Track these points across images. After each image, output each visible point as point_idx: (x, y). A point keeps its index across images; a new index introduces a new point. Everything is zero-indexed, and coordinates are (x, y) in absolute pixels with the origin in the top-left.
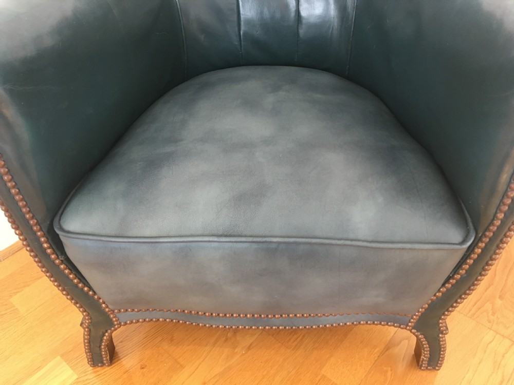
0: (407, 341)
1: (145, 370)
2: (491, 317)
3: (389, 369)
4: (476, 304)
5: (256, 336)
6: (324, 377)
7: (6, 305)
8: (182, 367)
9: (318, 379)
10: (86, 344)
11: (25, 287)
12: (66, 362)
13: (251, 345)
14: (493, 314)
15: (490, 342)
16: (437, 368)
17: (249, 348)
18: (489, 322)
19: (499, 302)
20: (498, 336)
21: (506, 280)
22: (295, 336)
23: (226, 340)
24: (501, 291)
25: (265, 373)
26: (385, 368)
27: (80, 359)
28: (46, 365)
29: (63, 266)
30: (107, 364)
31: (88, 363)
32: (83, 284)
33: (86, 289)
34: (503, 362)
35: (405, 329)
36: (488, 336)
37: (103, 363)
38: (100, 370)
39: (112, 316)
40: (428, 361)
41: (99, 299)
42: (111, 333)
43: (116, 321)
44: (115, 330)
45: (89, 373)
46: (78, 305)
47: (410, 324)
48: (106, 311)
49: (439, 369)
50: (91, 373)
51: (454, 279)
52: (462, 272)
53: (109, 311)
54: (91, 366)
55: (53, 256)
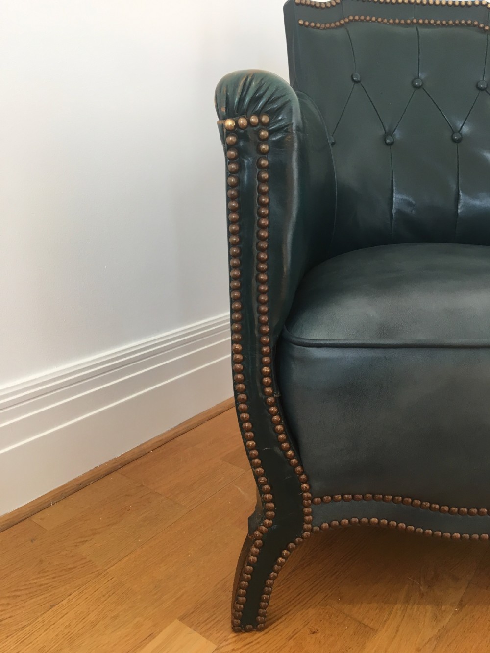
1: (318, 635)
5: (463, 590)
7: (72, 556)
8: (374, 630)
11: (94, 534)
12: (190, 627)
13: (461, 600)
17: (461, 604)
27: (212, 623)
28: (161, 631)
29: (273, 409)
30: (259, 626)
31: (233, 622)
32: (290, 444)
33: (290, 452)
37: (255, 623)
38: (248, 638)
39: (306, 510)
41: (302, 473)
42: (291, 550)
43: (308, 522)
44: (301, 543)
45: (232, 641)
46: (266, 485)
48: (303, 499)
50: (235, 642)
53: (308, 498)
54: (234, 631)
55: (268, 390)
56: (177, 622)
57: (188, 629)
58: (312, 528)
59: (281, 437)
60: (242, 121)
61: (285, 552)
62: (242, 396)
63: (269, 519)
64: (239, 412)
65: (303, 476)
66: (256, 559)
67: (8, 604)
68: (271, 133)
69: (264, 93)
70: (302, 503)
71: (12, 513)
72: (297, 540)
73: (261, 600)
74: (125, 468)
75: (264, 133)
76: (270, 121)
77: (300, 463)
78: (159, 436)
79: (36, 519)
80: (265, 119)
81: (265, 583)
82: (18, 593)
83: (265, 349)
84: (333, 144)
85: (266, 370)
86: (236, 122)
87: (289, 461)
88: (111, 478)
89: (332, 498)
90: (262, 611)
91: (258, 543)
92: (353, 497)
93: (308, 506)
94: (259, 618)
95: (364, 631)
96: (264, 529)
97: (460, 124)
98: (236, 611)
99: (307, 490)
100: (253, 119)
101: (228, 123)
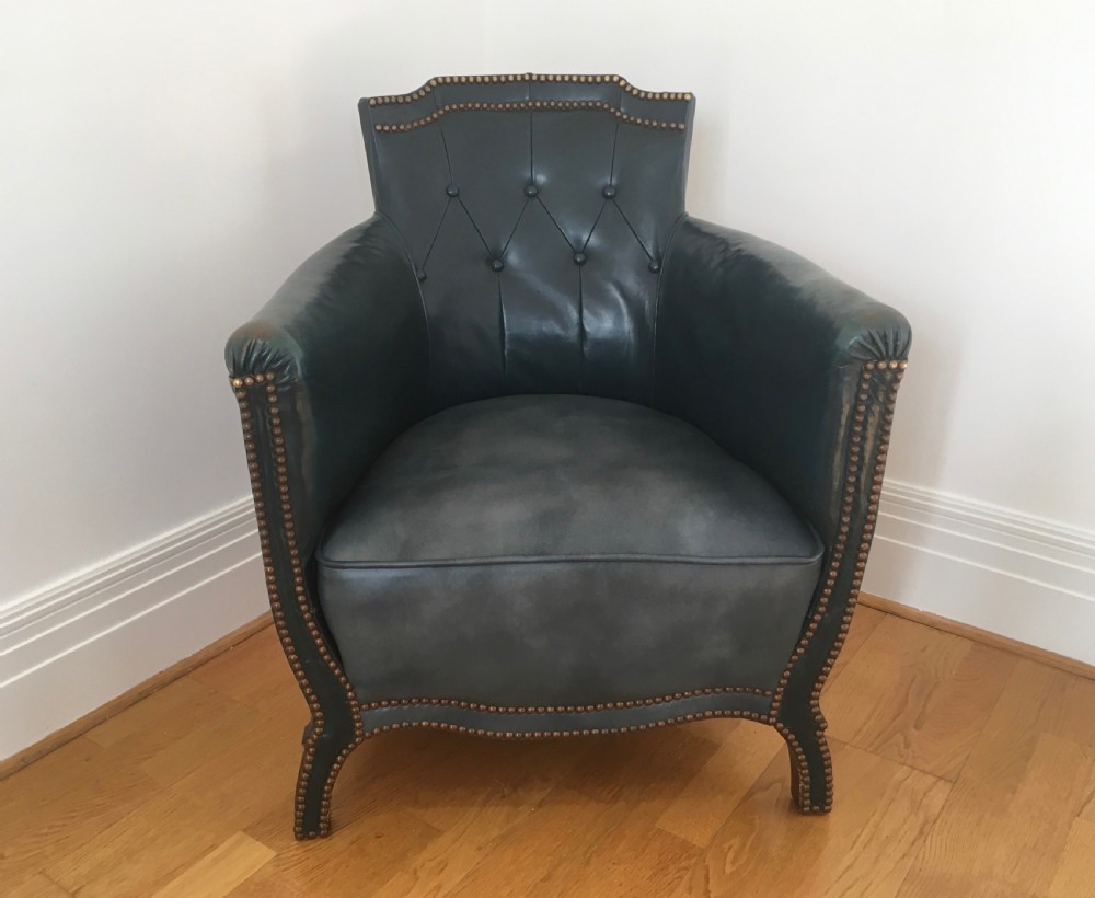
0: (779, 785)
1: (384, 839)
2: (905, 752)
3: (757, 817)
4: (879, 735)
5: (549, 790)
6: (662, 831)
8: (440, 832)
9: (651, 835)
10: (303, 783)
11: (157, 750)
12: (253, 837)
13: (543, 800)
14: (907, 746)
15: (905, 779)
16: (827, 808)
17: (541, 805)
18: (902, 756)
19: (913, 733)
20: (916, 772)
21: (925, 706)
22: (610, 787)
23: (503, 797)
24: (918, 719)
25: (570, 832)
26: (751, 817)
28: (223, 842)
29: (310, 624)
30: (322, 833)
31: (295, 830)
32: (331, 655)
33: (332, 664)
34: (925, 802)
35: (767, 723)
36: (901, 773)
37: (318, 830)
38: (311, 844)
39: (356, 717)
40: (810, 791)
41: (346, 683)
42: (345, 757)
43: (359, 729)
44: (354, 749)
45: (294, 848)
46: (313, 698)
47: (773, 712)
48: (351, 707)
49: (829, 811)
50: (297, 849)
51: (814, 621)
52: (821, 609)
53: (355, 706)
54: (297, 838)
55: (304, 607)
56: (239, 834)
57: (252, 839)
58: (363, 734)
59: (322, 649)
60: (248, 380)
61: (339, 758)
62: (279, 614)
63: (320, 728)
64: (278, 628)
65: (348, 686)
66: (310, 766)
67: (64, 825)
68: (278, 387)
69: (269, 352)
70: (351, 711)
71: (62, 731)
72: (350, 746)
73: (321, 806)
74: (198, 671)
75: (269, 388)
76: (275, 377)
77: (343, 673)
79: (89, 735)
80: (269, 376)
81: (322, 790)
82: (74, 814)
83: (296, 570)
84: (422, 280)
85: (299, 589)
86: (243, 381)
87: (332, 673)
89: (380, 704)
90: (322, 818)
91: (311, 750)
92: (400, 702)
93: (357, 713)
94: (321, 825)
95: (431, 834)
96: (315, 737)
97: (585, 238)
98: (297, 818)
99: (353, 699)
100: (259, 378)
101: (237, 382)
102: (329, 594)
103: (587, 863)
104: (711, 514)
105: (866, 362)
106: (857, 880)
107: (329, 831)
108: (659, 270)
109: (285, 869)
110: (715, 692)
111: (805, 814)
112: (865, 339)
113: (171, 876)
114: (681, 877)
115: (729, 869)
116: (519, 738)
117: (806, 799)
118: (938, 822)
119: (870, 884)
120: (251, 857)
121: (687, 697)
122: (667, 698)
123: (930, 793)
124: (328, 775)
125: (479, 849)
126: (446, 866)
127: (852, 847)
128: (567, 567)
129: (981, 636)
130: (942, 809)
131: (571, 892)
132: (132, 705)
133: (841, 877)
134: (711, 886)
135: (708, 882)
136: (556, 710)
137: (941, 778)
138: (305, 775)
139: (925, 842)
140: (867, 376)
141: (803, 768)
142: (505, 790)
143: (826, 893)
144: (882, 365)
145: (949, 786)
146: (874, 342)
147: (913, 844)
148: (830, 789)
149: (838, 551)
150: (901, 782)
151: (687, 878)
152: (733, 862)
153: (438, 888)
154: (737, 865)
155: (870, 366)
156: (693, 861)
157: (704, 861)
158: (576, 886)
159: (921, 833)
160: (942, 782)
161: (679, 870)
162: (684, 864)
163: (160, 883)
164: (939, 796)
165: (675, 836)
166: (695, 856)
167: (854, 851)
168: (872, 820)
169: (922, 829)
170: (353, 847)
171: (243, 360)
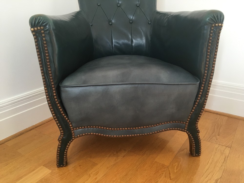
0: (186, 150)
1: (81, 167)
2: (217, 141)
4: (209, 138)
5: (126, 153)
6: (156, 162)
7: (15, 152)
8: (97, 164)
9: (154, 163)
11: (23, 146)
13: (124, 155)
14: (217, 140)
15: (218, 147)
16: (199, 155)
17: (124, 156)
18: (216, 142)
19: (218, 137)
20: (220, 145)
21: (219, 131)
22: (142, 152)
23: (114, 155)
24: (218, 134)
25: (132, 163)
26: (180, 158)
28: (37, 169)
29: (58, 105)
30: (64, 165)
31: (57, 165)
32: (65, 114)
33: (65, 116)
34: (224, 152)
35: (184, 131)
36: (217, 146)
37: (63, 165)
38: (61, 168)
39: (72, 132)
40: (196, 150)
41: (69, 122)
42: (70, 143)
43: (74, 135)
44: (72, 141)
45: (56, 170)
46: (60, 126)
47: (186, 128)
48: (71, 129)
49: (200, 155)
50: (57, 170)
51: (197, 102)
52: (199, 98)
53: (72, 129)
54: (58, 167)
55: (56, 100)
56: (42, 166)
57: (45, 168)
58: (75, 137)
59: (62, 112)
60: (36, 29)
61: (68, 144)
62: (49, 102)
63: (62, 135)
64: (49, 106)
65: (70, 123)
66: (60, 146)
68: (45, 31)
69: (41, 21)
70: (71, 130)
72: (71, 140)
73: (64, 158)
74: (36, 128)
75: (42, 31)
76: (44, 28)
77: (68, 119)
78: (49, 118)
79: (6, 143)
80: (42, 28)
81: (64, 153)
83: (53, 89)
84: (92, 26)
85: (55, 94)
86: (34, 29)
87: (65, 119)
88: (31, 131)
89: (79, 128)
90: (64, 161)
91: (60, 142)
92: (85, 127)
93: (73, 131)
94: (64, 163)
95: (95, 164)
96: (61, 138)
97: (132, 18)
98: (57, 161)
99: (71, 127)
100: (39, 28)
101: (32, 29)
102: (63, 95)
103: (137, 170)
104: (169, 72)
105: (212, 24)
106: (210, 173)
107: (67, 164)
108: (151, 24)
109: (54, 175)
110: (170, 123)
111: (194, 156)
112: (212, 17)
113: (21, 178)
114: (163, 173)
115: (175, 171)
116: (118, 137)
117: (194, 152)
118: (229, 157)
119: (214, 173)
120: (45, 172)
121: (163, 124)
122: (157, 125)
123: (225, 150)
124: (65, 149)
125: (107, 168)
126: (98, 173)
127: (208, 164)
128: (130, 86)
129: (230, 115)
130: (229, 154)
131: (133, 178)
132: (18, 136)
133: (206, 172)
134: (171, 176)
135: (170, 175)
136: (128, 129)
137: (227, 147)
138: (59, 149)
139: (226, 162)
140: (212, 28)
141: (193, 144)
142: (115, 153)
143: (203, 176)
144: (217, 25)
145: (229, 148)
146: (215, 18)
147: (223, 163)
148: (201, 149)
149: (204, 81)
150: (217, 148)
151: (164, 174)
152: (177, 169)
153: (96, 179)
154: (178, 170)
155: (213, 25)
156: (166, 169)
157: (169, 169)
158: (134, 177)
159: (225, 160)
160: (227, 148)
161: (162, 171)
162: (163, 170)
163: (18, 179)
164: (227, 151)
165: (160, 163)
166: (166, 168)
167: (208, 165)
168: (211, 157)
169: (225, 159)
170: (73, 169)
171: (34, 23)
